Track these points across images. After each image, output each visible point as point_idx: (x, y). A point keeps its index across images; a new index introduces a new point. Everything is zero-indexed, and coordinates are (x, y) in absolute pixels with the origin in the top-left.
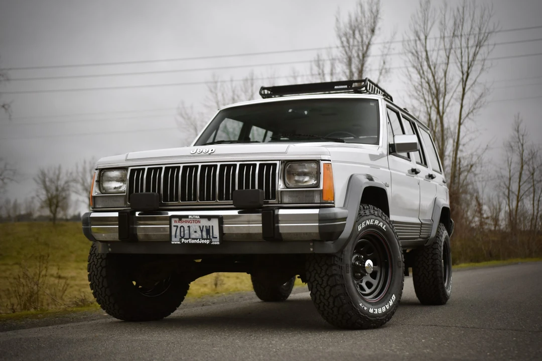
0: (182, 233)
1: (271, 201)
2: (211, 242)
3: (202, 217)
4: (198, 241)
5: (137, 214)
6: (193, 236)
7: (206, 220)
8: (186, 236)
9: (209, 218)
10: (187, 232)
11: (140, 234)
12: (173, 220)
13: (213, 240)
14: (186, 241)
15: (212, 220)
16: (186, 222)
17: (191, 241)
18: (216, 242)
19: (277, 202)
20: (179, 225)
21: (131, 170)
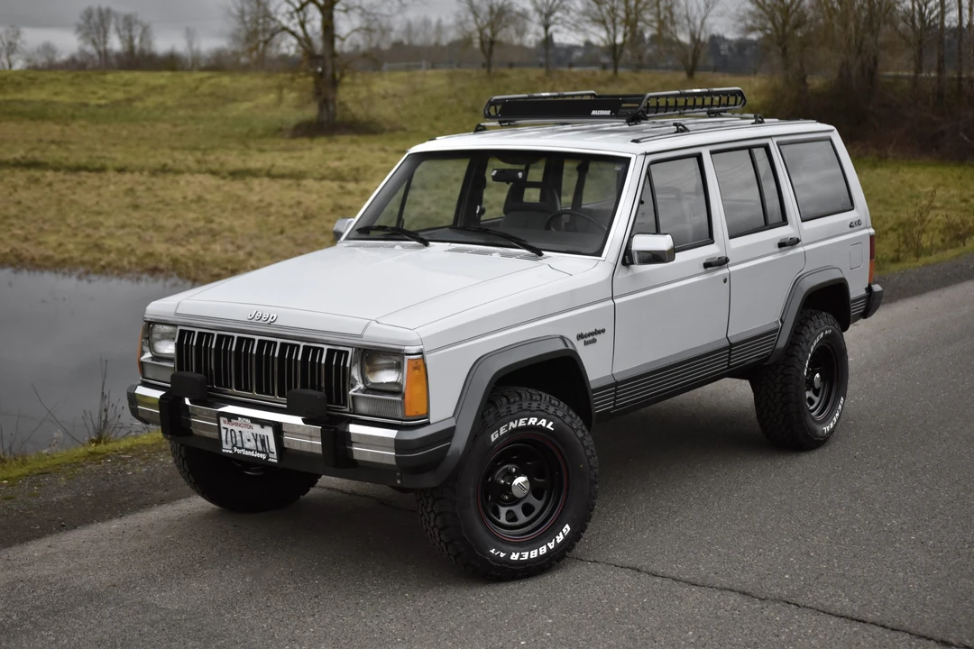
0: (234, 440)
1: (341, 408)
2: (268, 457)
3: (254, 420)
4: (252, 454)
5: (187, 401)
6: (246, 445)
7: (259, 426)
8: (240, 445)
9: (263, 423)
10: (238, 438)
11: (194, 428)
12: (222, 419)
13: (271, 455)
14: (239, 451)
15: (266, 427)
16: (237, 424)
17: (245, 452)
18: (274, 459)
19: (348, 410)
20: (230, 427)
21: (181, 331)
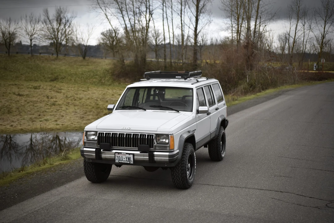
0: (119, 159)
1: (151, 149)
3: (127, 153)
4: (125, 162)
5: (102, 150)
6: (123, 160)
7: (128, 155)
8: (121, 160)
9: (129, 154)
10: (121, 158)
11: (103, 157)
12: (116, 154)
13: (131, 162)
14: (121, 162)
15: (130, 155)
16: (121, 155)
17: (122, 162)
19: (154, 149)
20: (118, 156)
21: (99, 133)
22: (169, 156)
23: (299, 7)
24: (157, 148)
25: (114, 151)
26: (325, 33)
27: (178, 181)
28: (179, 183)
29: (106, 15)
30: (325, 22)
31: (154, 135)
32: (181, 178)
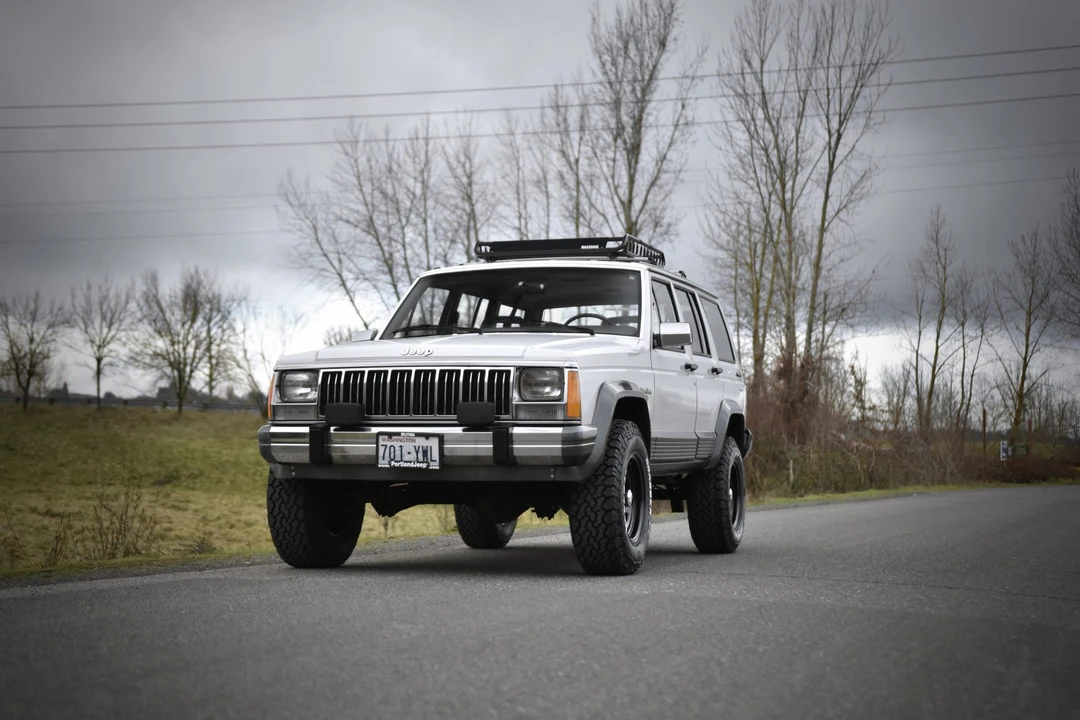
0: (392, 455)
1: (503, 417)
3: (417, 435)
4: (412, 465)
5: (332, 428)
6: (406, 457)
7: (423, 439)
8: (398, 458)
9: (427, 436)
10: (398, 453)
11: (335, 455)
12: (381, 438)
13: (431, 463)
14: (397, 465)
15: (431, 439)
16: (397, 440)
17: (403, 464)
18: (435, 466)
19: (511, 418)
20: (389, 444)
21: (324, 374)
22: (565, 439)
23: (944, 268)
24: (522, 415)
25: (375, 430)
26: (1030, 348)
27: (592, 539)
28: (596, 546)
29: (340, 276)
30: (1029, 314)
31: (512, 369)
32: (604, 526)
